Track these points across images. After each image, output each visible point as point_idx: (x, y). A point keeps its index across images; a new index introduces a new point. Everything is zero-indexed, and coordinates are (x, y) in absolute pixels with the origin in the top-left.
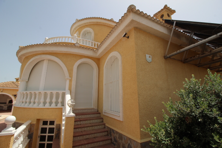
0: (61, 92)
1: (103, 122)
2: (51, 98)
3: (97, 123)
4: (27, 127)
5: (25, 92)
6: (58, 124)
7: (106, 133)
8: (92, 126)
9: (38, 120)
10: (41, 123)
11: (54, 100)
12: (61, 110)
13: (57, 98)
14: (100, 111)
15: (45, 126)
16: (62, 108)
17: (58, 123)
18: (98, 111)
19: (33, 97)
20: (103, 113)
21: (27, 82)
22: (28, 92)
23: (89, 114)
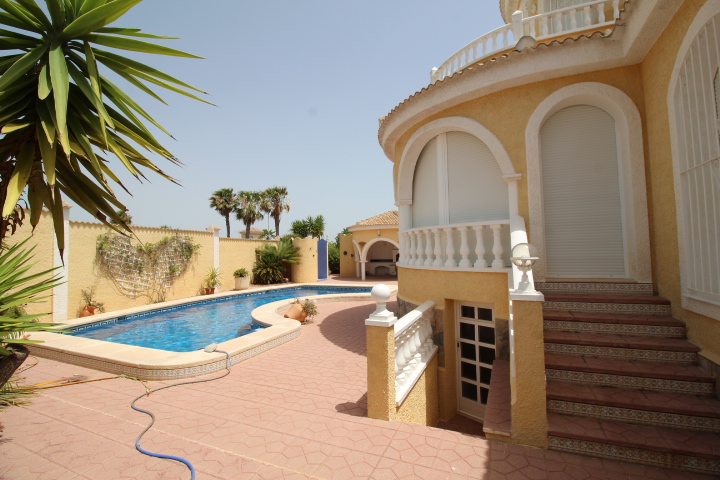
0: (495, 225)
1: (685, 337)
2: (472, 243)
3: (652, 338)
4: (424, 314)
5: (410, 231)
6: (501, 320)
7: (705, 388)
8: (628, 347)
9: (450, 302)
10: (458, 312)
11: (479, 250)
12: (505, 279)
13: (488, 243)
14: (665, 293)
15: (468, 321)
16: (506, 274)
17: (502, 317)
18: (656, 293)
19: (428, 242)
20: (685, 304)
21: (412, 206)
22: (416, 230)
23: (611, 301)
